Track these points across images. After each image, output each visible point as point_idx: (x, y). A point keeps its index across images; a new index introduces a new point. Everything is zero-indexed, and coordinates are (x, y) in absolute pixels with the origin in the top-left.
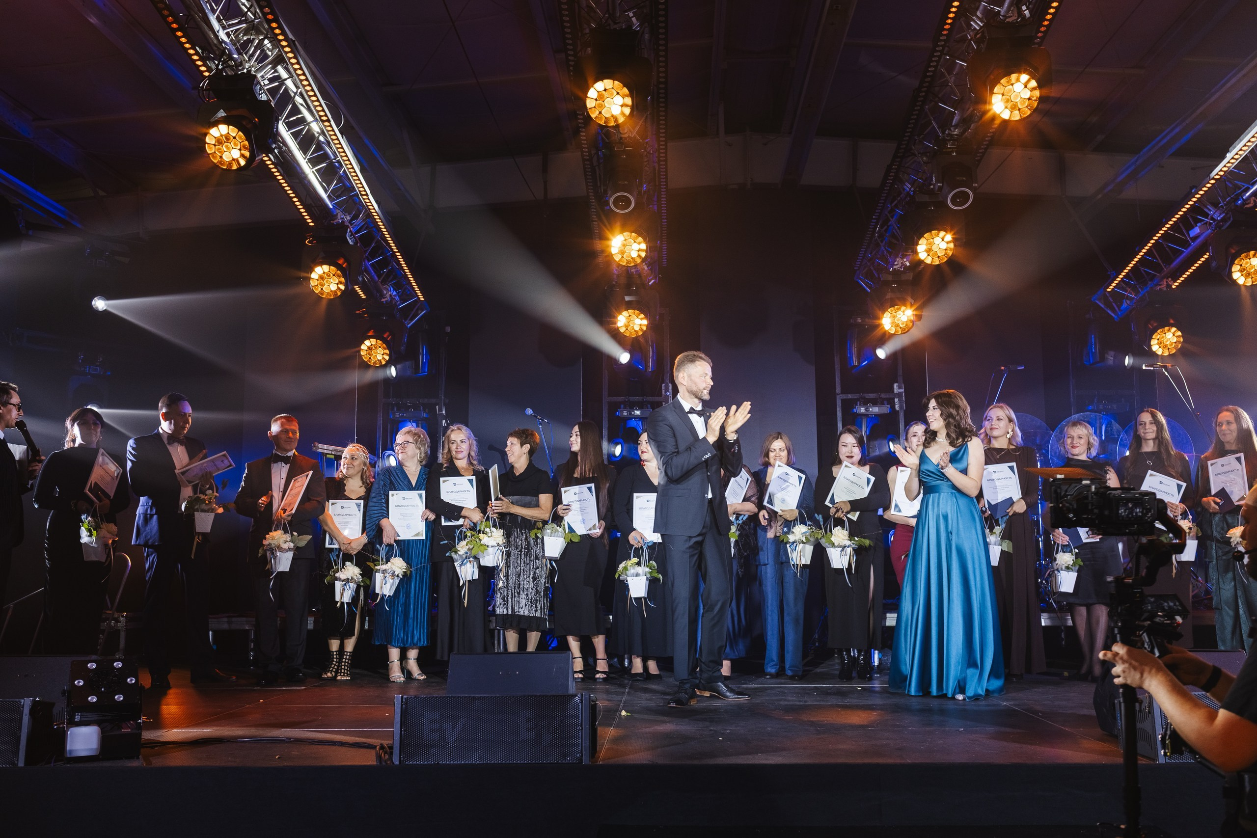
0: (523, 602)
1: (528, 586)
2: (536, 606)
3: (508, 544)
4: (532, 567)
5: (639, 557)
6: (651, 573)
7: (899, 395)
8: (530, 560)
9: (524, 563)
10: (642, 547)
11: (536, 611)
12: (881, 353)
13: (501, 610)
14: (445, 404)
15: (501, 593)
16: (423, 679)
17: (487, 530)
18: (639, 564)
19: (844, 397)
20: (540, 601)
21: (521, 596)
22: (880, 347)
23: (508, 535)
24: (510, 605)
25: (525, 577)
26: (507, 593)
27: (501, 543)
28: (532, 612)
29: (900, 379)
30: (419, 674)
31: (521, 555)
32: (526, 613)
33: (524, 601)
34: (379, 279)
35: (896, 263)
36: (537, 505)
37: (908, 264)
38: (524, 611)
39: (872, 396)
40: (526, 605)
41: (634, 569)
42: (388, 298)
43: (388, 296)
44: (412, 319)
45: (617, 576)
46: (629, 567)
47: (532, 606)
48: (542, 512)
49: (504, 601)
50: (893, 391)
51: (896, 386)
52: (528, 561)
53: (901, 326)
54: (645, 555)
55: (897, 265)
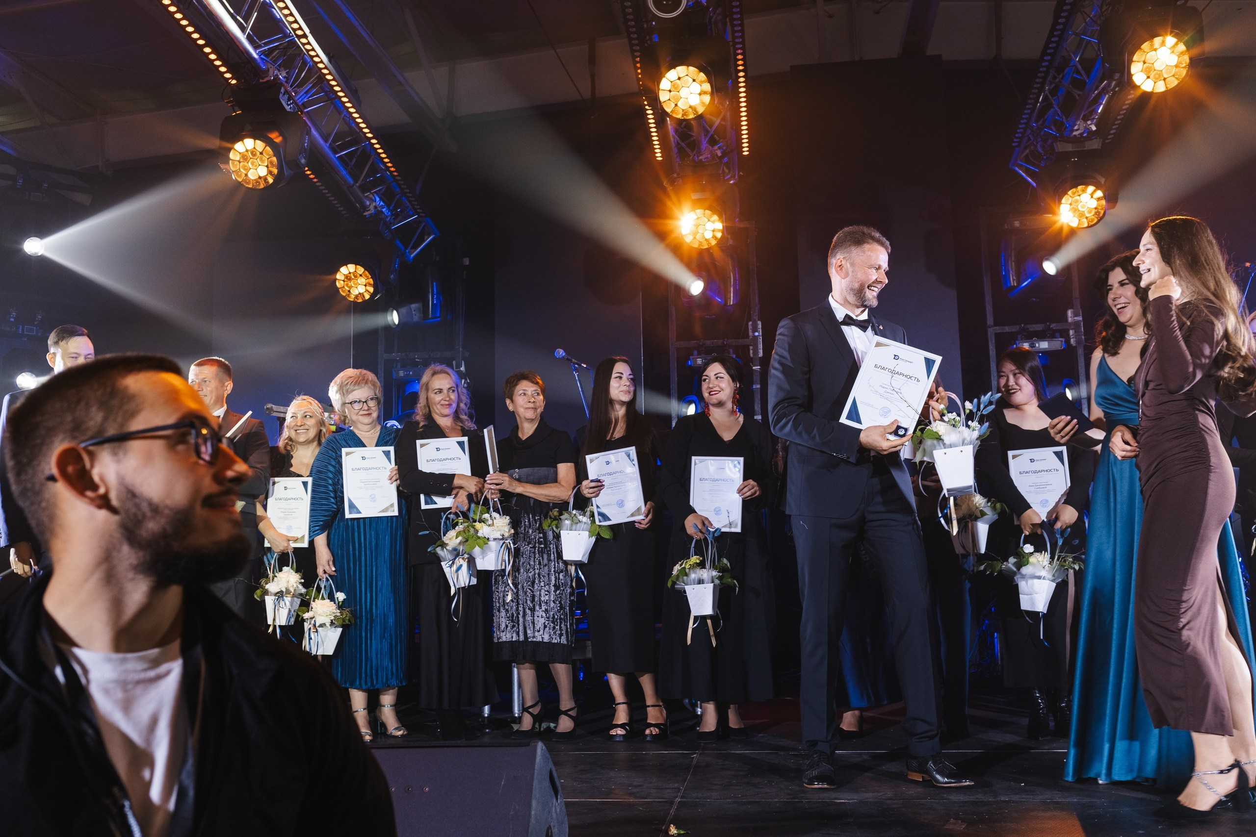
0: (540, 622)
1: (547, 598)
2: (560, 627)
3: (515, 538)
4: (553, 569)
5: (702, 555)
6: (720, 578)
7: (1076, 325)
8: (549, 560)
9: (540, 564)
10: (705, 539)
11: (561, 635)
12: (1050, 267)
13: (509, 636)
14: (464, 359)
15: (507, 611)
16: (402, 735)
17: (486, 516)
18: (702, 565)
19: (998, 329)
20: (564, 621)
21: (536, 613)
22: (1047, 259)
23: (515, 524)
24: (521, 628)
25: (542, 584)
26: (517, 609)
27: (506, 535)
28: (554, 637)
29: (1077, 303)
30: (396, 729)
31: (534, 553)
32: (546, 638)
33: (542, 621)
34: (356, 181)
35: (1076, 128)
36: (555, 480)
37: (1094, 128)
38: (544, 637)
39: (1039, 327)
40: (545, 627)
41: (695, 573)
42: (372, 210)
43: (372, 207)
44: (415, 247)
45: (669, 584)
46: (687, 571)
47: (554, 628)
48: (562, 489)
49: (513, 621)
50: (1067, 321)
51: (1070, 313)
52: (546, 561)
53: (1087, 215)
54: (711, 552)
55: (1077, 130)
